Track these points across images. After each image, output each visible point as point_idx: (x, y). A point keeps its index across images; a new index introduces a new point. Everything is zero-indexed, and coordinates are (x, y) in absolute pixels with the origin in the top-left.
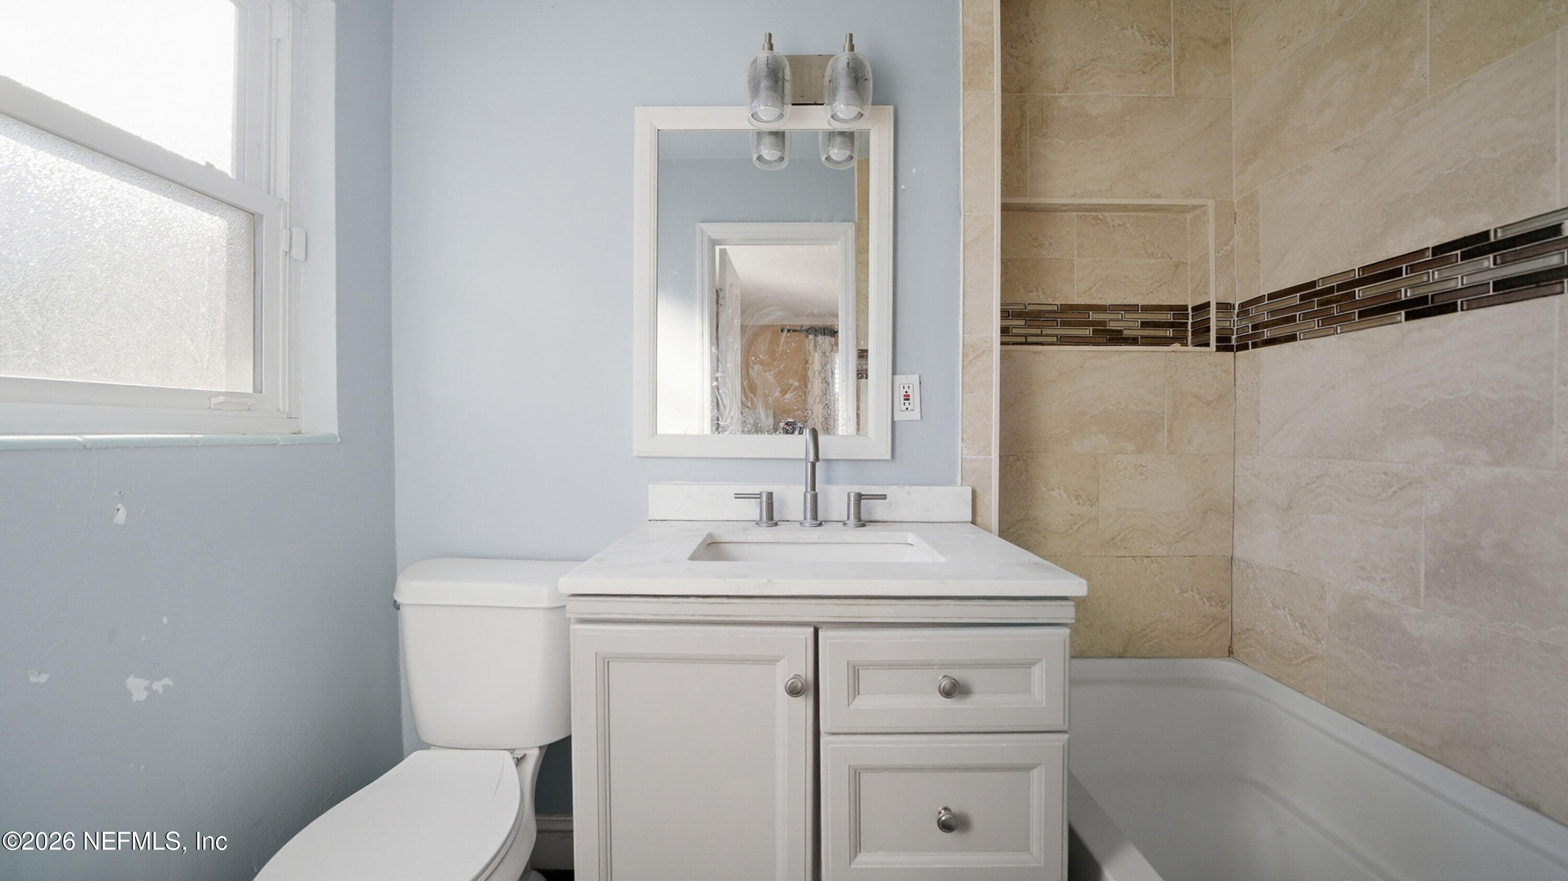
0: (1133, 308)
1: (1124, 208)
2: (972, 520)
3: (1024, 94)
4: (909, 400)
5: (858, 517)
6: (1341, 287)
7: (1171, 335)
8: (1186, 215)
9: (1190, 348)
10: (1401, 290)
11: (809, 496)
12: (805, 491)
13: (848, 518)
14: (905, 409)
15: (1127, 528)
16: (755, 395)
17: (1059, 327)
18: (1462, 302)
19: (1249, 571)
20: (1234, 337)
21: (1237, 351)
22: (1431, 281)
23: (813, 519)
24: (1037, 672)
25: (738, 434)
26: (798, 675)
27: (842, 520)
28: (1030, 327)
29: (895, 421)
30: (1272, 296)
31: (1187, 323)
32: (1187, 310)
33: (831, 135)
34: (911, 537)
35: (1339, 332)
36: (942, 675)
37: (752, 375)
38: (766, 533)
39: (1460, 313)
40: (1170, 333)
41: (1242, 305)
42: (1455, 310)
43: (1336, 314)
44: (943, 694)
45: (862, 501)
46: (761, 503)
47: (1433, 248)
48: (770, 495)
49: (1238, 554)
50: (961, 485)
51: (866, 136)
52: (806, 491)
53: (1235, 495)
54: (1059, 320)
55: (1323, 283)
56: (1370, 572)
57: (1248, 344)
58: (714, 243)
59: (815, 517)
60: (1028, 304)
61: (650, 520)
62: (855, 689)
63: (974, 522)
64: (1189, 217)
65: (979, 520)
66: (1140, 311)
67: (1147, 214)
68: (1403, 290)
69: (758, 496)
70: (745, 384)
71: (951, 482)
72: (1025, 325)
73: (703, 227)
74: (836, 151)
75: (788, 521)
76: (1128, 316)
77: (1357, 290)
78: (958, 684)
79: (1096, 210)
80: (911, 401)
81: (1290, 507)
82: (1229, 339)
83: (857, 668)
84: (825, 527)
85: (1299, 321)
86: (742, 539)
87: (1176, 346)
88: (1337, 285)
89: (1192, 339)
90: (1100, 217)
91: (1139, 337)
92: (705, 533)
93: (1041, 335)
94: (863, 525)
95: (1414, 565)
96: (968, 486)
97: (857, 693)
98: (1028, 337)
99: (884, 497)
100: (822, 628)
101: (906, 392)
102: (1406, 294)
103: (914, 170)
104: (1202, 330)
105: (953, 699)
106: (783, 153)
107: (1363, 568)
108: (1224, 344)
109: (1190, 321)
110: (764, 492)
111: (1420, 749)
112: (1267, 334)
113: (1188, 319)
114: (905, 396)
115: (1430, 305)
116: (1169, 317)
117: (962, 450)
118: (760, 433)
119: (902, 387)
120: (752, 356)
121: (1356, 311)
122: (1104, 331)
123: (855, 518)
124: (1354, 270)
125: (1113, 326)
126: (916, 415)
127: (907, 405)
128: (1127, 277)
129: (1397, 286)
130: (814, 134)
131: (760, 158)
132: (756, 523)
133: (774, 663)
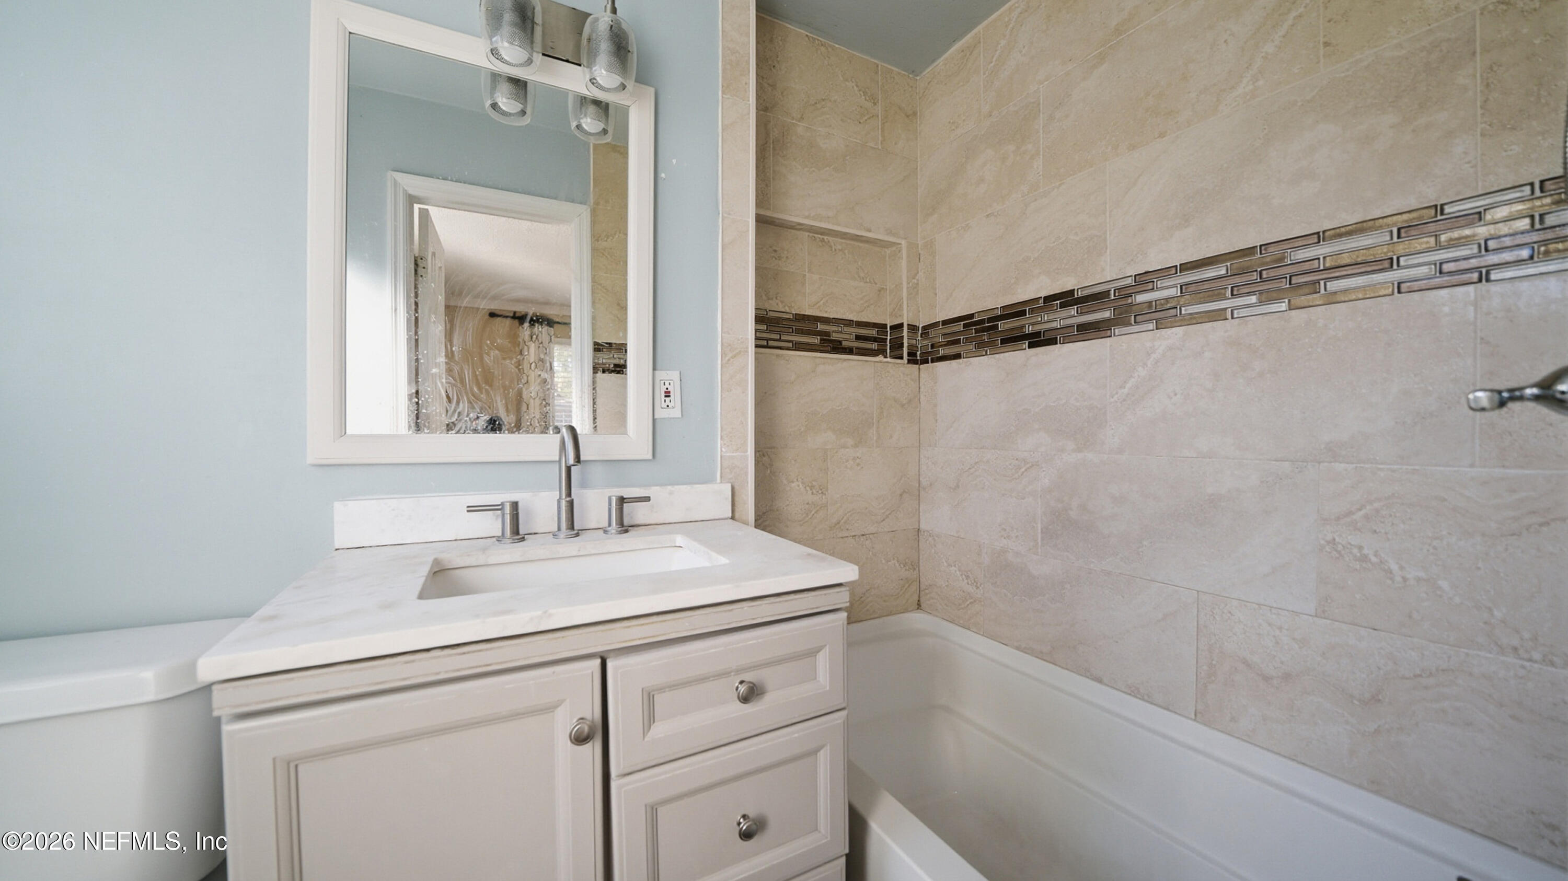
0: (849, 323)
1: (844, 236)
2: (732, 517)
3: (768, 114)
4: (669, 396)
5: (621, 523)
6: (990, 320)
7: (876, 348)
8: (886, 250)
9: (888, 359)
10: (1026, 326)
11: (564, 504)
12: (558, 498)
13: (610, 525)
14: (666, 407)
15: (848, 512)
16: (491, 386)
17: (794, 334)
18: (1060, 338)
19: (930, 539)
20: (918, 353)
21: (921, 364)
22: (1043, 321)
23: (570, 529)
24: (822, 660)
25: (469, 433)
26: (582, 719)
27: (601, 527)
28: (771, 332)
29: (656, 419)
30: (945, 322)
31: (887, 339)
32: (887, 328)
33: (583, 101)
34: (679, 540)
35: (988, 353)
36: (739, 681)
37: (486, 361)
38: (511, 551)
39: (1059, 345)
40: (874, 346)
41: (924, 328)
42: (1056, 343)
43: (986, 340)
44: (742, 701)
45: (625, 505)
46: (503, 515)
47: (1044, 297)
48: (515, 505)
49: (923, 526)
50: (721, 482)
51: (624, 112)
52: (560, 498)
53: (921, 479)
54: (794, 327)
55: (978, 315)
56: (1009, 533)
57: (928, 359)
58: (412, 200)
59: (571, 526)
60: (770, 311)
61: (337, 550)
62: (650, 719)
63: (733, 518)
64: (888, 251)
65: (737, 515)
66: (854, 326)
67: (861, 245)
68: (1027, 326)
69: (500, 507)
70: (477, 373)
71: (710, 480)
72: (767, 330)
73: (396, 178)
74: (589, 120)
75: (535, 534)
76: (846, 329)
77: (999, 323)
78: (757, 688)
79: (822, 234)
80: (672, 398)
81: (958, 486)
82: (915, 355)
83: (652, 694)
84: (584, 536)
85: (963, 343)
86: (481, 562)
87: (880, 358)
88: (988, 318)
89: (890, 352)
90: (826, 240)
91: (854, 348)
92: (430, 560)
93: (780, 340)
94: (626, 531)
95: (1034, 525)
96: (728, 482)
97: (652, 721)
98: (769, 341)
99: (647, 499)
100: (609, 658)
101: (667, 389)
102: (1029, 329)
103: (674, 161)
104: (897, 346)
105: (751, 704)
106: (525, 107)
107: (1005, 530)
108: (913, 359)
109: (889, 338)
110: (507, 502)
111: (1040, 656)
112: (942, 352)
113: (887, 336)
114: (665, 392)
115: (1042, 338)
116: (873, 332)
117: (721, 448)
118: (498, 432)
119: (663, 383)
120: (487, 340)
121: (999, 338)
122: (829, 340)
123: (616, 524)
124: (998, 308)
125: (835, 336)
126: (676, 413)
127: (668, 403)
128: (845, 295)
129: (1023, 323)
130: (564, 93)
131: (494, 106)
132: (498, 541)
133: (552, 710)
